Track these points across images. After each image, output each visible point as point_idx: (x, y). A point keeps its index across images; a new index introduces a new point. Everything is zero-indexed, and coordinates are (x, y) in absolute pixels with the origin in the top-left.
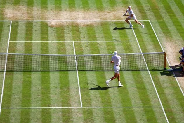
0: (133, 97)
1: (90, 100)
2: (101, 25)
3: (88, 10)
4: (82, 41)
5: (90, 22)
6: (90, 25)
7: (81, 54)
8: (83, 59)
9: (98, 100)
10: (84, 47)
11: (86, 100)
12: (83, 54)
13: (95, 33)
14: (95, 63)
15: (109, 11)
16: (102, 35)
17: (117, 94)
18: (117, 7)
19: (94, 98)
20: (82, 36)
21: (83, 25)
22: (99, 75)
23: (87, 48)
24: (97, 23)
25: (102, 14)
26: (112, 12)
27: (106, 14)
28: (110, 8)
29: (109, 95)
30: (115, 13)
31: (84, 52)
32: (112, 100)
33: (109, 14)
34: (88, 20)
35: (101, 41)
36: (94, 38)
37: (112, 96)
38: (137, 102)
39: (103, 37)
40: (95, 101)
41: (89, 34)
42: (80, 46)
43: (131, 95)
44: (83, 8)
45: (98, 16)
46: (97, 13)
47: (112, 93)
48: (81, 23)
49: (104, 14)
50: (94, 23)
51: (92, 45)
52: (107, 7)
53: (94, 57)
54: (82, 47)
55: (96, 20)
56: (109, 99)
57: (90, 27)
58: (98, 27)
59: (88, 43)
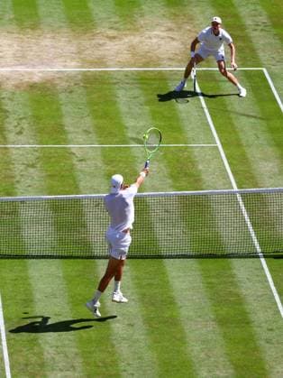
0: (202, 355)
1: (42, 365)
2: (82, 84)
3: (34, 27)
4: (13, 143)
5: (40, 75)
6: (41, 84)
7: (9, 194)
8: (14, 213)
9: (73, 367)
10: (18, 168)
11: (27, 365)
12: (15, 194)
13: (61, 117)
14: (59, 226)
15: (111, 33)
16: (88, 122)
17: (142, 345)
18: (142, 15)
19: (57, 358)
20: (11, 127)
21: (17, 87)
22: (73, 274)
23: (31, 170)
24: (70, 78)
25: (86, 43)
26: (126, 35)
27: (101, 42)
28: (116, 23)
29: (113, 346)
30: (135, 40)
31: (18, 186)
32: (122, 365)
33: (112, 44)
34: (34, 66)
35: (83, 146)
36: (58, 132)
37: (124, 350)
38: (218, 373)
39: (91, 130)
40: (61, 370)
41: (37, 118)
42: (6, 163)
43: (195, 349)
44: (17, 20)
45: (73, 49)
46: (70, 41)
47: (124, 339)
48: (8, 79)
49: (94, 42)
50: (57, 76)
51: (50, 158)
52: (104, 15)
53: (56, 207)
54: (11, 166)
55: (65, 66)
56: (114, 363)
57: (42, 94)
58: (71, 92)
59: (35, 151)
